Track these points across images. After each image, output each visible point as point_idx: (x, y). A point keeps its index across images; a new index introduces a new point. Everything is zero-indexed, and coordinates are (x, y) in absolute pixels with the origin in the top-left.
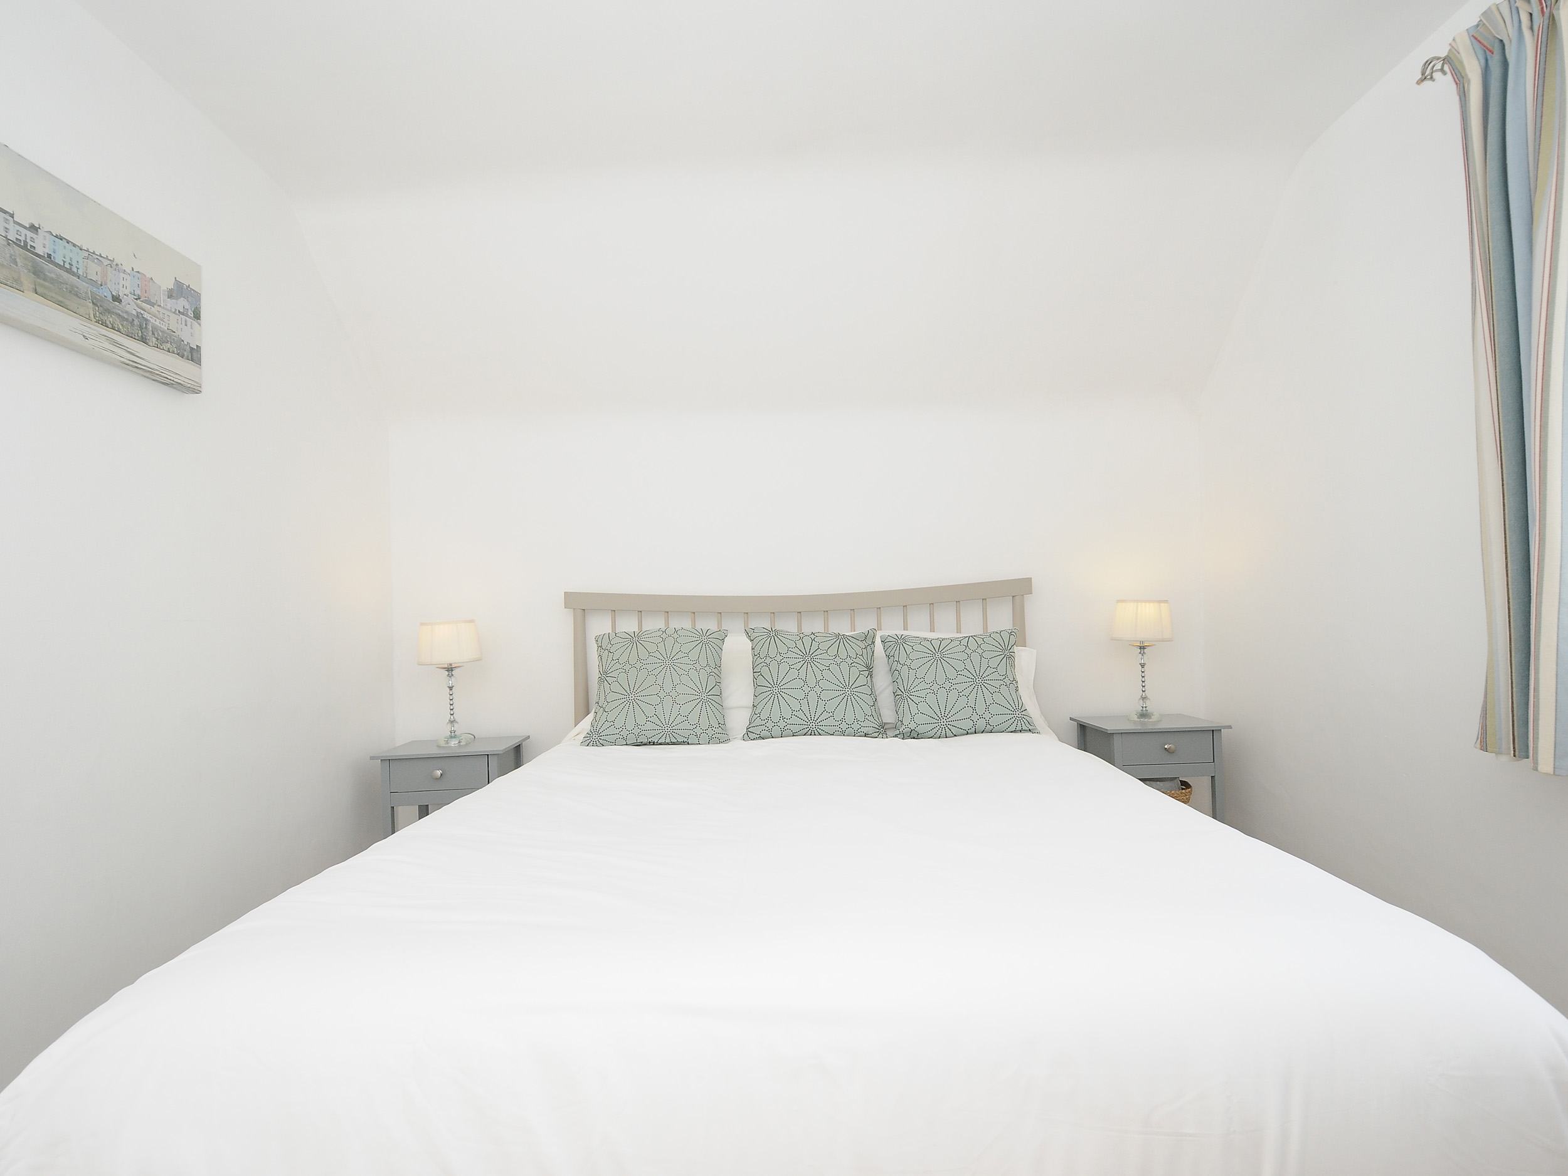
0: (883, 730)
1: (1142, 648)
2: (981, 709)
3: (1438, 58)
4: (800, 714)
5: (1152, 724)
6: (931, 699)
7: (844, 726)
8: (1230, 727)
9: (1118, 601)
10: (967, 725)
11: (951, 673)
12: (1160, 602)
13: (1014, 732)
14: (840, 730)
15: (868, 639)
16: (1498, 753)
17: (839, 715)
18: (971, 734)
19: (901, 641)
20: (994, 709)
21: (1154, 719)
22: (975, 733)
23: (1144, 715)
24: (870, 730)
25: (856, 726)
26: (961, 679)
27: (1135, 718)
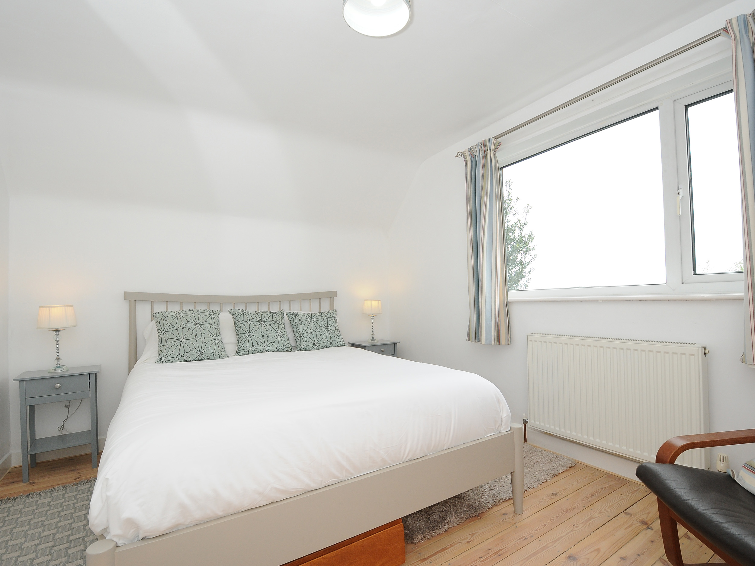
0: (292, 349)
1: (372, 317)
2: (329, 339)
3: (461, 152)
4: (261, 344)
5: (375, 343)
6: (311, 336)
7: (278, 348)
8: (400, 342)
9: (365, 300)
10: (324, 345)
11: (318, 326)
12: (378, 300)
13: (340, 346)
14: (277, 349)
15: (282, 313)
16: (472, 341)
17: (276, 344)
18: (325, 348)
19: (295, 314)
20: (333, 338)
21: (376, 341)
22: (326, 348)
23: (373, 340)
24: (289, 349)
25: (283, 348)
26: (321, 328)
27: (370, 341)
